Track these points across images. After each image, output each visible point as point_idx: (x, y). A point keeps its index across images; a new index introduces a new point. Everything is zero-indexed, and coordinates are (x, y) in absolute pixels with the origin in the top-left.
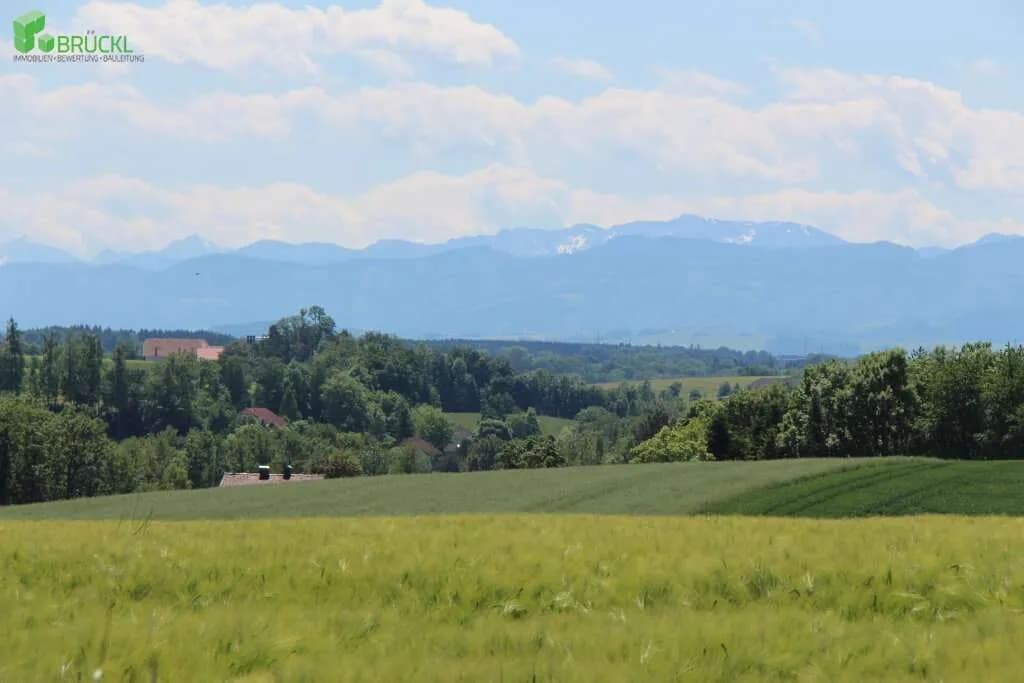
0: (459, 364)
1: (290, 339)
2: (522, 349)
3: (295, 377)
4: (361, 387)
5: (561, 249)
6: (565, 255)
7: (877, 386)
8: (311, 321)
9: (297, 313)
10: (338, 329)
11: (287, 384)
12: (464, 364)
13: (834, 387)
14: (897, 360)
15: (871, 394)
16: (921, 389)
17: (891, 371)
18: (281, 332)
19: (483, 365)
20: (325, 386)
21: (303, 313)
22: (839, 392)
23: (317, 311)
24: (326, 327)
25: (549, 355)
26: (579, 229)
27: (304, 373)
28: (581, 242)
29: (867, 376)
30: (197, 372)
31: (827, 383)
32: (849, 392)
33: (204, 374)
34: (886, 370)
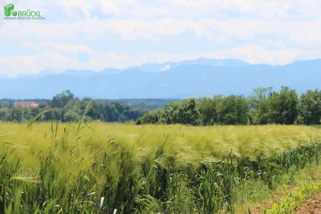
0: (113, 107)
1: (59, 100)
2: (144, 101)
3: (56, 113)
4: (78, 115)
5: (162, 69)
6: (163, 71)
7: (186, 110)
8: (67, 95)
9: (62, 93)
10: (75, 97)
11: (53, 115)
12: (115, 107)
13: (174, 110)
14: (193, 101)
15: (184, 112)
16: (200, 110)
17: (191, 104)
18: (57, 99)
19: (121, 107)
20: (65, 115)
21: (64, 92)
22: (175, 112)
23: (68, 91)
24: (71, 96)
25: (152, 103)
26: (168, 63)
27: (59, 111)
28: (168, 67)
29: (183, 106)
30: (23, 112)
31: (172, 109)
32: (178, 111)
33: (26, 113)
34: (189, 104)
